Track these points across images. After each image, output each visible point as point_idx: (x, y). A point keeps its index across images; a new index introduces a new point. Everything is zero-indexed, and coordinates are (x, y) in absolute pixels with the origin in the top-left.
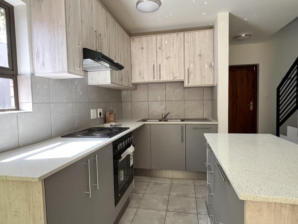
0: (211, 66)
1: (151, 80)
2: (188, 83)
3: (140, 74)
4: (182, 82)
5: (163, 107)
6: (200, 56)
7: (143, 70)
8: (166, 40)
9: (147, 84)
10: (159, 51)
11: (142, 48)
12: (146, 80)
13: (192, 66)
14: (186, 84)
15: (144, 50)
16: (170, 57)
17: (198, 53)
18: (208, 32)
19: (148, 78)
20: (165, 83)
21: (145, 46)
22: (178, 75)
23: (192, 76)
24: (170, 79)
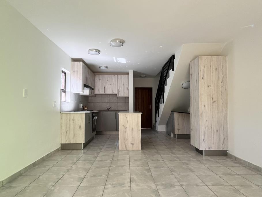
0: (127, 89)
1: (103, 93)
2: (119, 95)
3: (98, 90)
4: (116, 94)
5: (108, 105)
6: (124, 84)
7: (100, 89)
8: (110, 77)
9: (101, 95)
10: (107, 81)
11: (100, 79)
12: (101, 93)
13: (120, 88)
14: (118, 96)
15: (100, 80)
16: (111, 84)
17: (123, 83)
18: (126, 76)
19: (102, 92)
20: (109, 95)
21: (101, 78)
22: (114, 92)
23: (120, 92)
24: (111, 93)
